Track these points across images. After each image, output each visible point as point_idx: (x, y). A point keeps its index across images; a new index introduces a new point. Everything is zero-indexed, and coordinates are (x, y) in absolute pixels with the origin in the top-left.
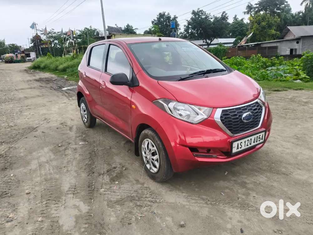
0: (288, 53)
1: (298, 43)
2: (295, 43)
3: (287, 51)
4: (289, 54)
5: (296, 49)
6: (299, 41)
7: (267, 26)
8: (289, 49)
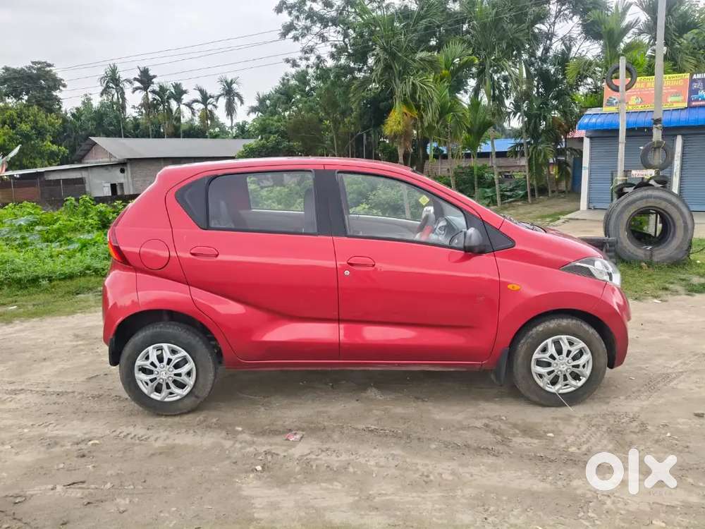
0: (107, 192)
1: (122, 171)
2: (117, 171)
3: (104, 189)
4: (110, 195)
5: (121, 185)
6: (125, 168)
7: (33, 131)
8: (109, 185)
